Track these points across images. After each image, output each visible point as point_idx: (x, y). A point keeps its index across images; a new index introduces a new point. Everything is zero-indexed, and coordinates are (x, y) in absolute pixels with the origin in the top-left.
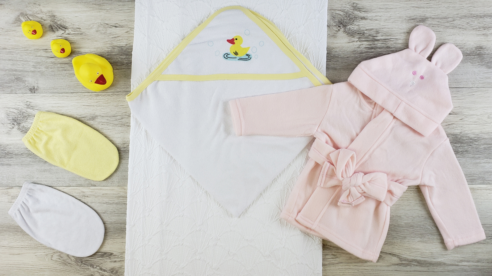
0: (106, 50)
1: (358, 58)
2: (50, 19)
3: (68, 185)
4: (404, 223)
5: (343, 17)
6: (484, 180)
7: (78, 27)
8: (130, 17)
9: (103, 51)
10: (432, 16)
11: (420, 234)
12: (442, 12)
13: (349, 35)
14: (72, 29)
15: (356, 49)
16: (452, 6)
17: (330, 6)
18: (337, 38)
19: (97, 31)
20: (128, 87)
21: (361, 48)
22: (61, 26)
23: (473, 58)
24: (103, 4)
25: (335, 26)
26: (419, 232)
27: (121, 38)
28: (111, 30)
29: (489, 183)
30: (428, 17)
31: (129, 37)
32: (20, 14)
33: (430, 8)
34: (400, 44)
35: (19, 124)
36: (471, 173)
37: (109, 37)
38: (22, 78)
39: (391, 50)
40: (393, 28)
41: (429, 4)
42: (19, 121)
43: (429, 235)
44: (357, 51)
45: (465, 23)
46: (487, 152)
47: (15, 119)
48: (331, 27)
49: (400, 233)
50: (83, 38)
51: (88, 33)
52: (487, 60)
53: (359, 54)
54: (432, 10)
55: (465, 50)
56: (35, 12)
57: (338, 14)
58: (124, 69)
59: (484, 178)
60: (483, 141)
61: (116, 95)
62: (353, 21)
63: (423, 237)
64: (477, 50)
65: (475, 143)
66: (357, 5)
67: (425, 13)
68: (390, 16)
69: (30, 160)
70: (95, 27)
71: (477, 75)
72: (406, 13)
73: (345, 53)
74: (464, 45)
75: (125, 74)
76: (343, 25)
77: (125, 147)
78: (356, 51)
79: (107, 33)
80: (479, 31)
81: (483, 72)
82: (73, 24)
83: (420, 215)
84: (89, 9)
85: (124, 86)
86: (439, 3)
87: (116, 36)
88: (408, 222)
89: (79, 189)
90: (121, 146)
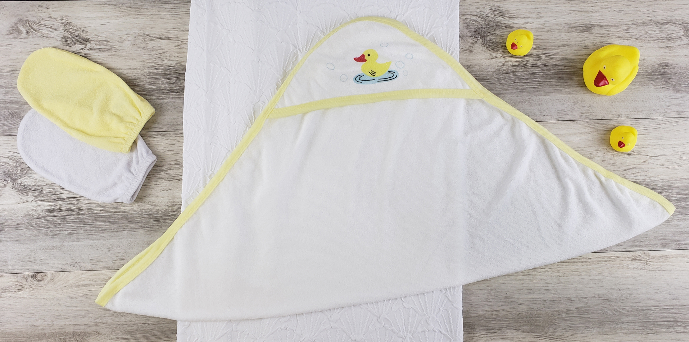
0: (147, 72)
1: (503, 79)
2: (64, 28)
3: (88, 268)
4: (575, 307)
5: (480, 25)
6: (680, 244)
7: (104, 39)
8: (181, 25)
9: (142, 73)
10: (600, 23)
11: (599, 323)
12: (613, 17)
13: (490, 48)
14: (97, 42)
15: (500, 68)
16: (625, 10)
17: (462, 10)
18: (474, 52)
19: (133, 45)
20: (180, 123)
21: (506, 66)
22: (79, 38)
23: (657, 79)
24: (141, 7)
25: (470, 36)
26: (596, 320)
27: (168, 55)
28: (154, 44)
29: (686, 247)
30: (594, 24)
31: (180, 53)
32: (18, 21)
33: (596, 13)
34: (559, 60)
35: (14, 180)
36: (661, 235)
37: (150, 53)
38: (21, 113)
39: (547, 68)
40: (548, 40)
41: (595, 7)
42: (15, 176)
43: (609, 322)
44: (501, 70)
45: (643, 32)
46: (681, 205)
47: (8, 172)
48: (464, 38)
49: (570, 322)
50: (112, 55)
51: (121, 48)
52: (675, 81)
53: (504, 74)
54: (599, 15)
55: (645, 69)
56: (41, 18)
57: (473, 20)
58: (173, 99)
59: (679, 241)
60: (675, 191)
61: (161, 136)
62: (495, 30)
63: (602, 326)
64: (661, 68)
65: (665, 193)
66: (499, 8)
67: (591, 20)
68: (544, 23)
69: (30, 233)
70: (130, 39)
71: (663, 102)
72: (564, 19)
73: (484, 73)
74: (644, 62)
75: (175, 105)
76: (480, 35)
77: (175, 210)
78: (499, 70)
79: (148, 47)
80: (662, 43)
81: (670, 97)
82: (97, 36)
83: (596, 296)
84: (121, 14)
85: (173, 122)
86: (607, 6)
87: (161, 51)
88: (581, 306)
89: (106, 274)
90: (169, 210)
